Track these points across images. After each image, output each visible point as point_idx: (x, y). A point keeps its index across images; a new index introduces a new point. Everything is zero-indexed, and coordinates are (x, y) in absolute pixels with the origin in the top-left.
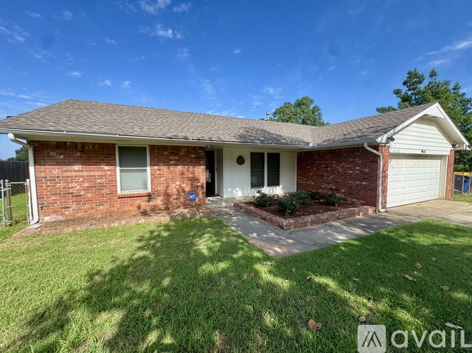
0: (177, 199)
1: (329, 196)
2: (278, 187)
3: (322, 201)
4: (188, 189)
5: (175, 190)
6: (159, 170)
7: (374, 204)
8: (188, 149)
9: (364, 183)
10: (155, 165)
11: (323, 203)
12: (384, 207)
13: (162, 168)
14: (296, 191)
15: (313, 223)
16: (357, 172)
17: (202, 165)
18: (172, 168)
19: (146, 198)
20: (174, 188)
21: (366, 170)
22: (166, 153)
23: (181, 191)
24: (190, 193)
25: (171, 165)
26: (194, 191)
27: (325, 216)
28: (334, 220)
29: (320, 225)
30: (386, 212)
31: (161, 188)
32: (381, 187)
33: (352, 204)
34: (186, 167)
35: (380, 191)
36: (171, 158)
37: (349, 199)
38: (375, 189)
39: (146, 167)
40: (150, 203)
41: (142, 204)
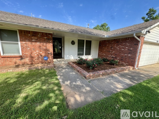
0: (37, 59)
1: (112, 61)
2: (90, 56)
3: (108, 62)
4: (43, 55)
5: (36, 55)
6: (26, 44)
7: (133, 65)
8: (42, 34)
9: (129, 55)
10: (23, 41)
11: (109, 64)
12: (137, 67)
13: (27, 43)
14: (97, 57)
15: (103, 75)
16: (126, 50)
17: (51, 43)
18: (34, 43)
19: (20, 58)
20: (36, 53)
21: (131, 49)
22: (29, 35)
23: (39, 55)
24: (45, 57)
25: (33, 42)
26: (47, 56)
27: (110, 71)
28: (114, 73)
29: (107, 76)
30: (138, 69)
31: (28, 53)
32: (138, 58)
33: (122, 65)
34: (42, 43)
35: (137, 59)
36: (32, 38)
37: (121, 62)
38: (134, 58)
39: (18, 41)
40: (22, 61)
41: (17, 61)
